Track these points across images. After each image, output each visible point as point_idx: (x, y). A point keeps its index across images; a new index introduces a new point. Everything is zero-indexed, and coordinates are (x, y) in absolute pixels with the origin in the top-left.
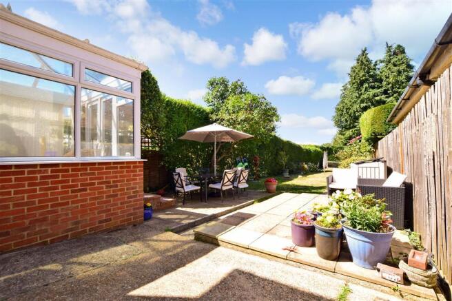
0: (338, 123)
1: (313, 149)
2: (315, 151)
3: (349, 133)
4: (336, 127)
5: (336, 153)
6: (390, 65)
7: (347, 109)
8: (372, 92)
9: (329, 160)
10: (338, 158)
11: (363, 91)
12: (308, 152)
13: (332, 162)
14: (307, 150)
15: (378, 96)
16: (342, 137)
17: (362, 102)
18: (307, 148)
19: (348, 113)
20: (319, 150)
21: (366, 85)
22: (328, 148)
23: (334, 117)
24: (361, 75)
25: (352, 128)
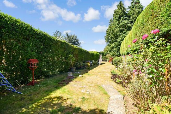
0: (107, 40)
1: (95, 53)
2: (96, 54)
3: (112, 45)
4: (106, 42)
5: (106, 55)
6: (134, 9)
7: (112, 31)
8: (126, 22)
9: (102, 58)
10: (106, 58)
11: (121, 21)
12: (93, 55)
13: (104, 59)
14: (92, 54)
15: (128, 24)
16: (109, 47)
17: (120, 27)
18: (92, 53)
19: (113, 33)
20: (98, 54)
21: (122, 18)
22: (102, 53)
23: (105, 36)
24: (120, 12)
25: (114, 42)
